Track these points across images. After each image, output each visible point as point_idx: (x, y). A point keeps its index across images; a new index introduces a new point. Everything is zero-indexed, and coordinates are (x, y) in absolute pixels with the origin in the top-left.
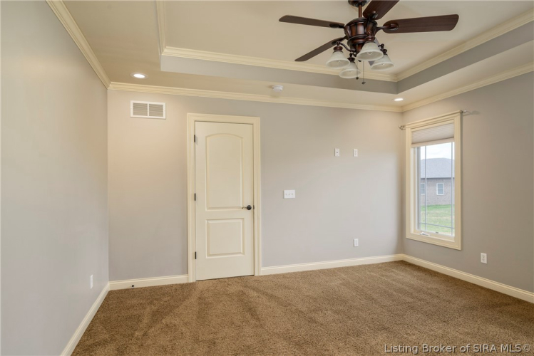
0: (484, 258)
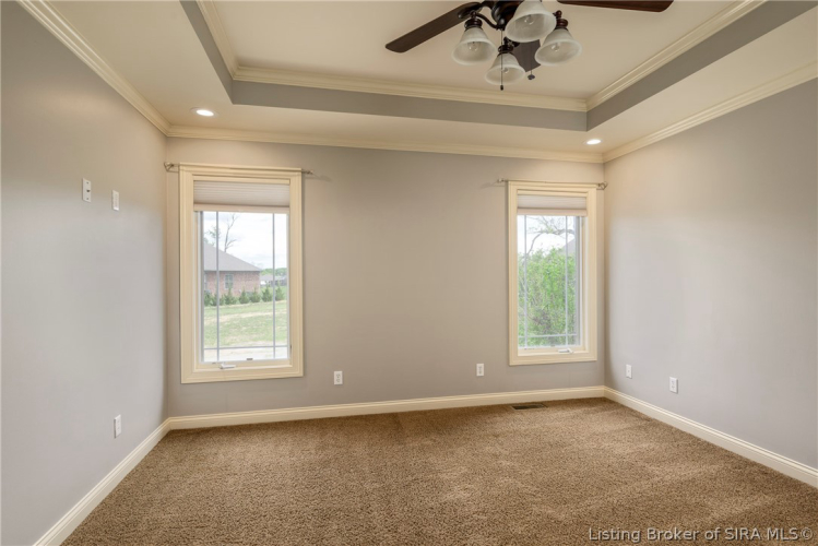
0: (338, 377)
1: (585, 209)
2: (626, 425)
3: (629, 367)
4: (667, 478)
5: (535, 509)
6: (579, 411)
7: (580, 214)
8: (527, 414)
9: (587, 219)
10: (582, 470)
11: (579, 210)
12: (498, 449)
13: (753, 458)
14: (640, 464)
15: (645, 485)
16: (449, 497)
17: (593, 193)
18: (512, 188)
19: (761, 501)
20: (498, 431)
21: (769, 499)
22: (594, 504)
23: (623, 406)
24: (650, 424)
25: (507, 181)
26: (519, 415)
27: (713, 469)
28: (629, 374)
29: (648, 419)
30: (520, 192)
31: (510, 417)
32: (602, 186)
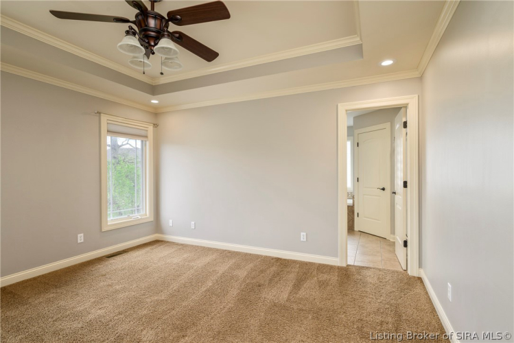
1: (146, 137)
2: (173, 250)
3: (171, 221)
4: (199, 265)
5: (148, 300)
6: (148, 249)
7: (144, 139)
8: (118, 258)
9: (148, 143)
10: (162, 275)
11: (143, 137)
12: (110, 282)
13: (225, 249)
14: (187, 263)
15: (192, 271)
16: (91, 317)
17: (151, 128)
18: (104, 118)
19: (232, 262)
20: (104, 273)
21: (234, 261)
22: (175, 286)
23: (168, 242)
24: (183, 246)
25: (100, 113)
26: (112, 261)
27: (214, 257)
28: (171, 225)
29: (182, 245)
30: (109, 122)
31: (107, 263)
32: (156, 125)
